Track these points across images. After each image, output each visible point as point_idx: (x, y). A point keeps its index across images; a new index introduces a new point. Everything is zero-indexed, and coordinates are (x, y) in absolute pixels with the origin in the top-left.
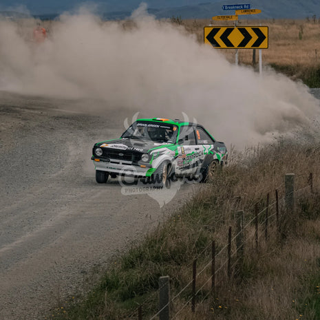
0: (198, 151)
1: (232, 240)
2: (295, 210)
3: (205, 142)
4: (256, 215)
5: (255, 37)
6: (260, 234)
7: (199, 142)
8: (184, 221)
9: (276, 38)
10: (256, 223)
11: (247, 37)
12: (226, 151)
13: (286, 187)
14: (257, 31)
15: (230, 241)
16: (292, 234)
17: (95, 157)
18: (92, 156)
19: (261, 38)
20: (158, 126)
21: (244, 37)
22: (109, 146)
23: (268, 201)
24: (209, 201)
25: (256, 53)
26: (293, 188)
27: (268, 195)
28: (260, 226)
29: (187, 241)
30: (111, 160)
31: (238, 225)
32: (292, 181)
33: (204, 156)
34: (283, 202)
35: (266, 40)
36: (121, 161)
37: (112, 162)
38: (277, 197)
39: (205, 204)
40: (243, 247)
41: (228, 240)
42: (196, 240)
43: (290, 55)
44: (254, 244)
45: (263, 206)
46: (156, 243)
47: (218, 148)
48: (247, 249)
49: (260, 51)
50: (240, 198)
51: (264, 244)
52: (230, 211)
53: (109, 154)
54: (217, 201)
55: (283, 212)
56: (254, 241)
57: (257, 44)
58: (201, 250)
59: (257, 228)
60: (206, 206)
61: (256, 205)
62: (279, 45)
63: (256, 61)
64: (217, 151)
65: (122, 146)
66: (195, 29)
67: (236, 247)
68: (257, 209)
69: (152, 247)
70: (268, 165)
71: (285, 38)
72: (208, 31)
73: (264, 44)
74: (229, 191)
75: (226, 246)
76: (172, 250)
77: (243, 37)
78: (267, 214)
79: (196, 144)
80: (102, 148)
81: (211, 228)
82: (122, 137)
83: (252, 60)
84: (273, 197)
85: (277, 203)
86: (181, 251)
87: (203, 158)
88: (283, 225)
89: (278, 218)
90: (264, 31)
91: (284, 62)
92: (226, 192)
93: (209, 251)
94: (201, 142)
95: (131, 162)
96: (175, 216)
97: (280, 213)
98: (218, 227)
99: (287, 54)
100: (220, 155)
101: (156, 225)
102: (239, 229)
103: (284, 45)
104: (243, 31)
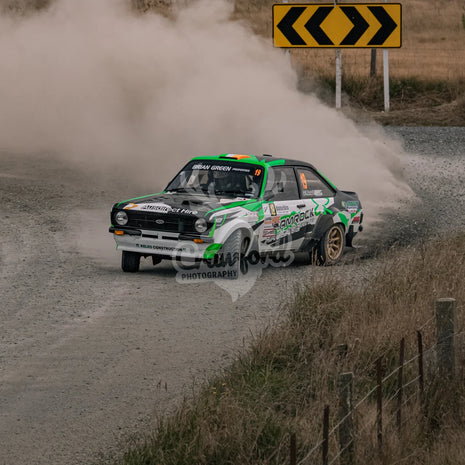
0: (303, 210)
1: (331, 431)
2: (457, 372)
3: (317, 192)
4: (379, 382)
5: (375, 25)
6: (387, 420)
7: (304, 193)
8: (235, 394)
9: (418, 26)
10: (378, 397)
11: (360, 26)
12: (360, 207)
13: (438, 325)
14: (379, 12)
15: (326, 435)
16: (450, 420)
17: (115, 227)
18: (110, 225)
19: (388, 26)
20: (229, 169)
21: (352, 26)
22: (139, 207)
23: (402, 355)
24: (284, 353)
25: (378, 57)
26: (451, 327)
27: (403, 341)
28: (385, 404)
29: (241, 434)
30: (144, 232)
31: (343, 403)
32: (451, 315)
33: (316, 218)
34: (432, 354)
35: (397, 31)
36: (161, 234)
37: (144, 236)
38: (420, 346)
39: (276, 361)
40: (351, 445)
41: (322, 432)
42: (259, 433)
43: (445, 61)
44: (375, 441)
45: (393, 364)
46: (178, 439)
47: (343, 204)
48: (360, 449)
49: (386, 53)
50: (346, 347)
51: (393, 439)
52: (326, 375)
53: (139, 222)
54: (300, 354)
55: (432, 377)
56: (375, 434)
57: (379, 39)
58: (269, 452)
59: (380, 407)
60: (279, 365)
61: (378, 363)
62: (422, 41)
63: (378, 72)
64: (342, 209)
65: (162, 207)
66: (255, 8)
67: (338, 447)
68: (380, 371)
69: (171, 446)
70: (401, 283)
71: (436, 26)
72: (281, 13)
73: (393, 39)
74: (324, 333)
75: (318, 444)
76: (211, 453)
77: (350, 26)
78: (400, 379)
79: (300, 198)
80: (126, 211)
81: (289, 408)
82: (166, 190)
83: (368, 70)
84: (412, 345)
85: (421, 357)
86: (228, 453)
87: (313, 221)
88: (432, 403)
89: (422, 388)
90: (393, 12)
91: (433, 75)
92: (317, 335)
93: (285, 455)
94: (310, 193)
95: (177, 235)
96: (216, 384)
97: (426, 378)
98: (302, 407)
99: (438, 59)
100: (347, 215)
101: (177, 402)
102: (344, 410)
103: (433, 41)
104: (351, 12)
